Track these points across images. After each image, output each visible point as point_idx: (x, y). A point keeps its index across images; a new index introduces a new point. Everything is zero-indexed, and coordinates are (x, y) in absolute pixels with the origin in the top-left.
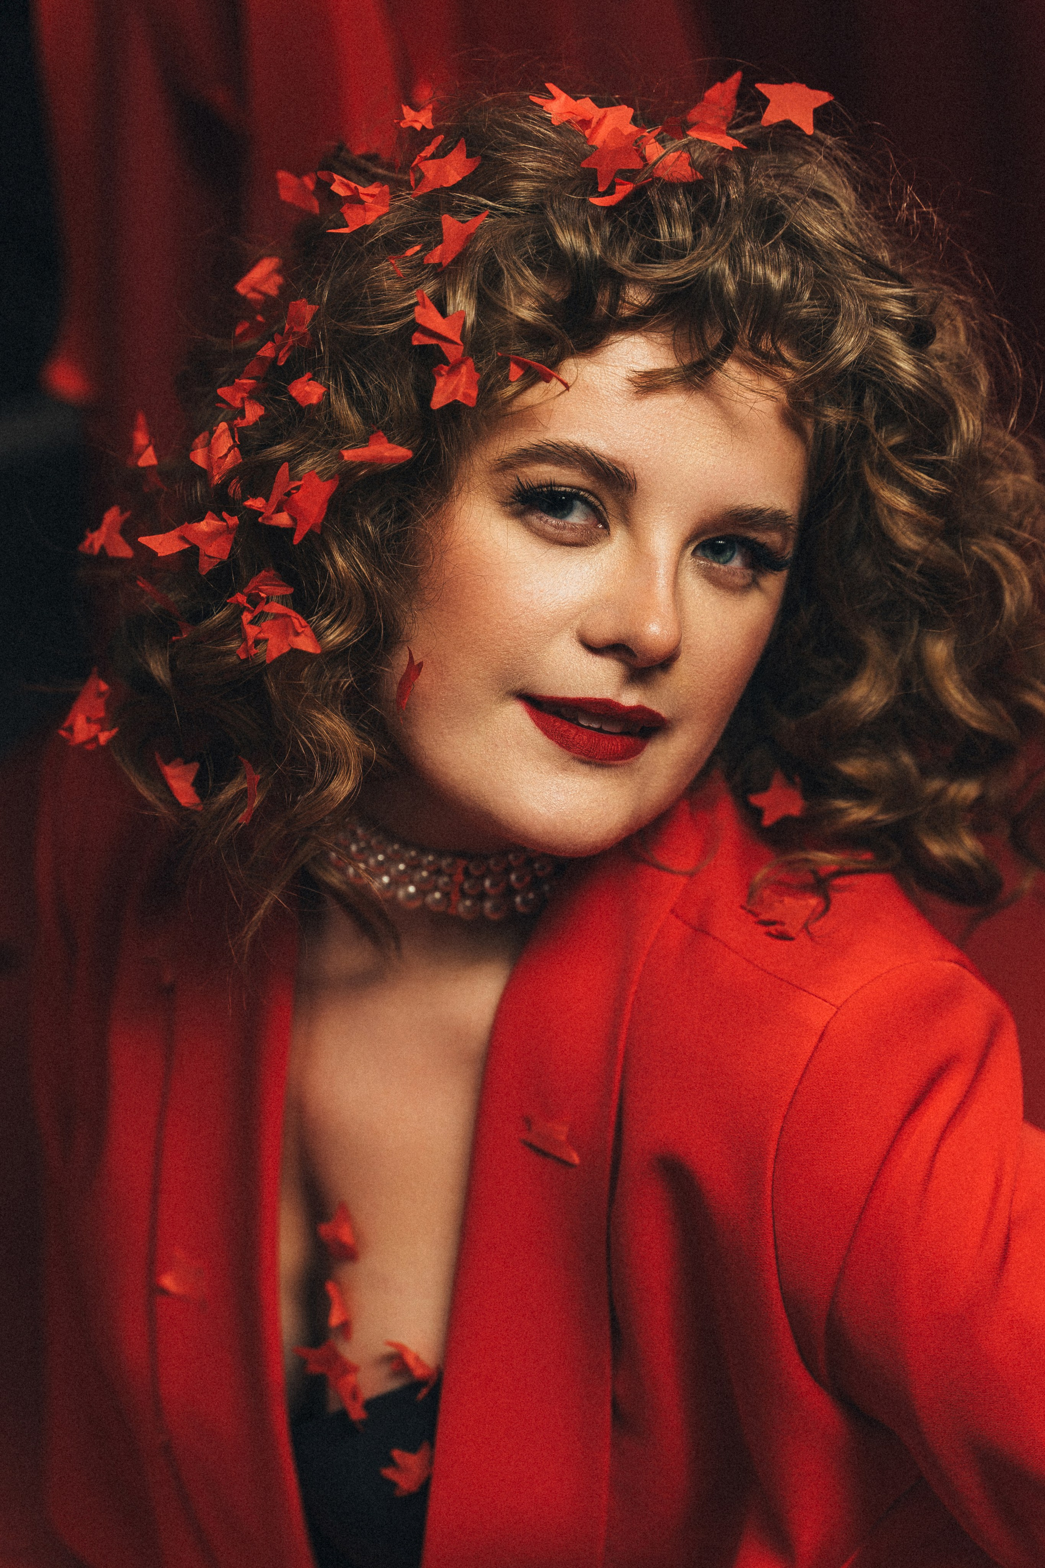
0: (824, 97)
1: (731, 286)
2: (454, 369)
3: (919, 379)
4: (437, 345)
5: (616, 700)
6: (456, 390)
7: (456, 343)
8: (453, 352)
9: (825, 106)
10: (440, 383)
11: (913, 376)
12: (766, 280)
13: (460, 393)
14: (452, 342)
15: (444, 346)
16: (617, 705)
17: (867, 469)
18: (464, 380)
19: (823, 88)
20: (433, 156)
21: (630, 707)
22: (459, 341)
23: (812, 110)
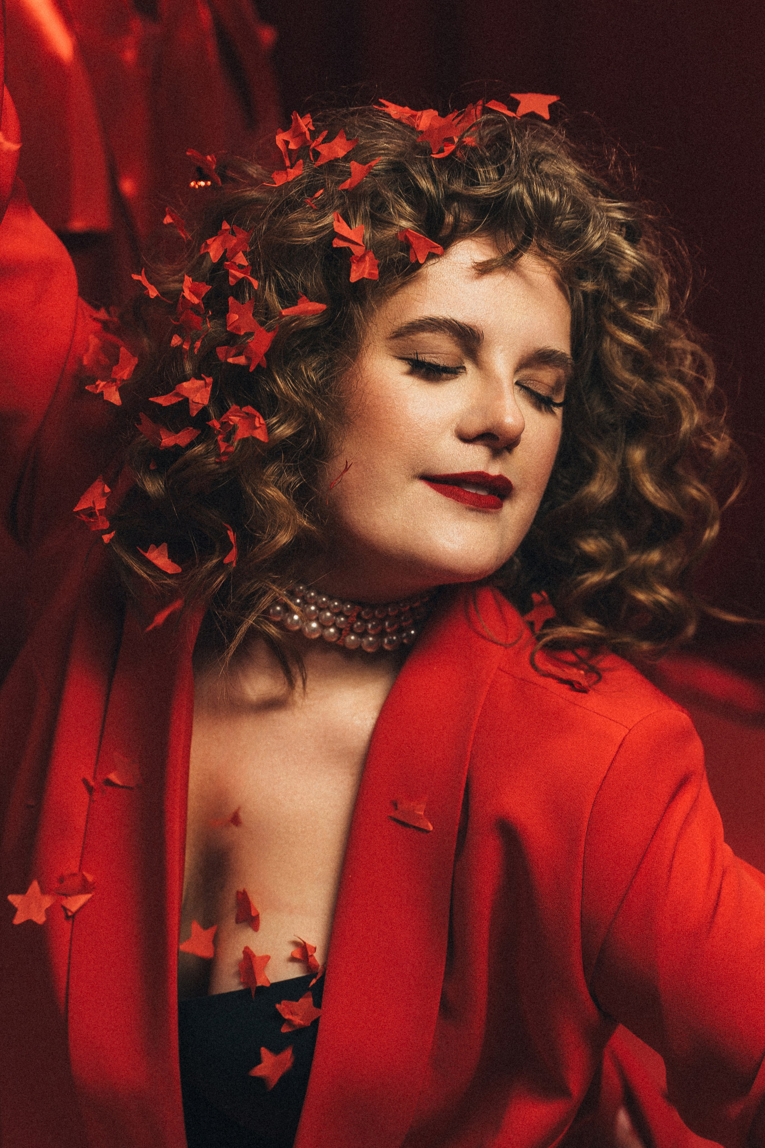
0: (553, 99)
1: (528, 202)
2: (361, 259)
3: (638, 260)
4: (348, 248)
5: (486, 472)
6: (363, 272)
7: (360, 245)
8: (358, 251)
9: (554, 104)
10: (354, 267)
11: (634, 258)
12: (547, 198)
13: (366, 273)
14: (357, 244)
15: (353, 247)
16: (488, 475)
17: (605, 320)
18: (368, 265)
19: (552, 94)
20: (324, 142)
21: (495, 476)
22: (361, 243)
23: (547, 106)
